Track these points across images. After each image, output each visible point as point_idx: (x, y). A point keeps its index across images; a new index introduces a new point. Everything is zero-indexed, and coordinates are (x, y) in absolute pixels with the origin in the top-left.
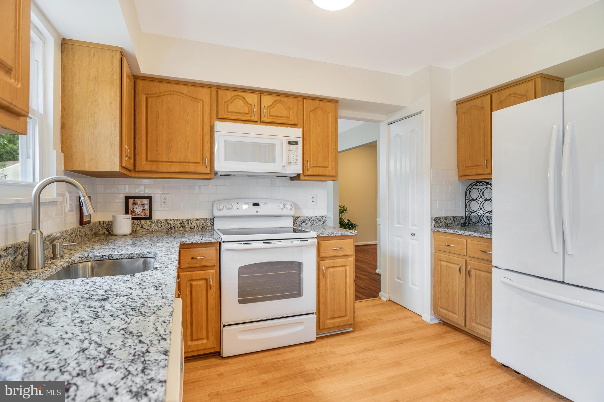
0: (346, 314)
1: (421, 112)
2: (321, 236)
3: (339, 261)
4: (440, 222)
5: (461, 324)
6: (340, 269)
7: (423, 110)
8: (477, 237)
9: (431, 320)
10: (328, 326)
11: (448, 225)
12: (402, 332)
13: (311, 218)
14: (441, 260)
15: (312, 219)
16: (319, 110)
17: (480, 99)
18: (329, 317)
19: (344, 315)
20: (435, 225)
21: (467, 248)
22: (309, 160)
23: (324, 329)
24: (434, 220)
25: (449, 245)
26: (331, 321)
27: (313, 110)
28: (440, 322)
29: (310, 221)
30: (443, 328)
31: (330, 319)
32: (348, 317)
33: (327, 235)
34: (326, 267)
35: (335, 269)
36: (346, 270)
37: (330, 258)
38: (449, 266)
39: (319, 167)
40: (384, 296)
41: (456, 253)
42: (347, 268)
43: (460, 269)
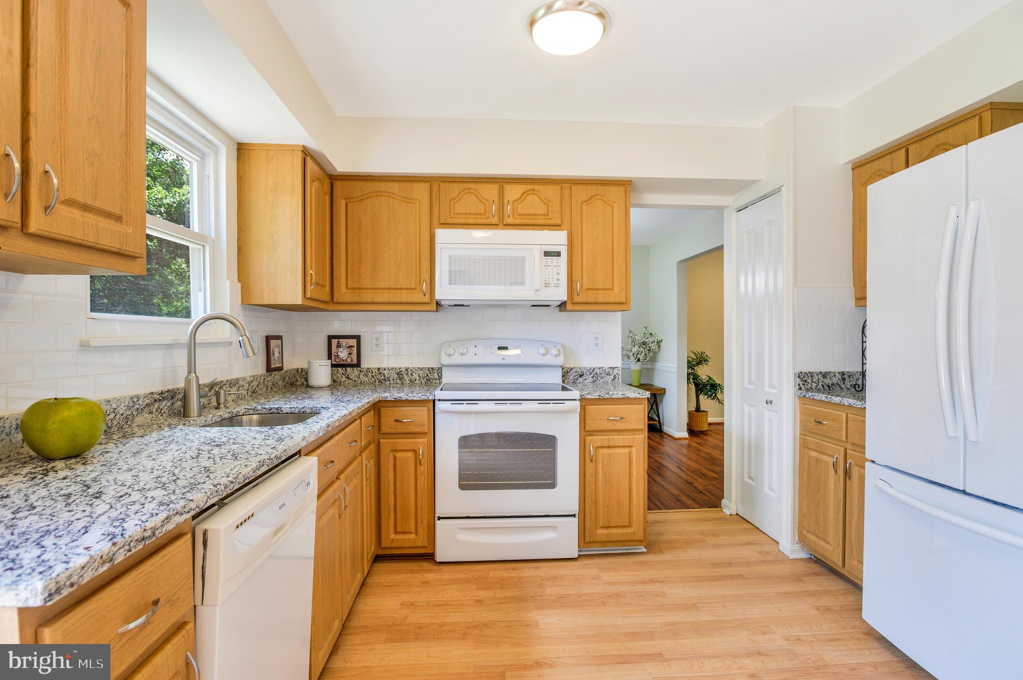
0: (630, 522)
1: (778, 190)
2: (586, 397)
3: (619, 439)
4: (812, 381)
5: (836, 562)
6: (621, 450)
7: (783, 186)
8: (860, 408)
9: (792, 551)
10: (600, 539)
11: (829, 386)
12: (730, 564)
13: (593, 371)
14: (809, 449)
15: (595, 371)
16: (597, 199)
17: (888, 158)
18: (601, 525)
19: (627, 523)
20: (801, 386)
21: (847, 429)
22: (580, 280)
23: (593, 542)
24: (799, 377)
25: (820, 422)
26: (605, 531)
27: (587, 201)
28: (811, 558)
29: (592, 375)
30: (809, 567)
31: (602, 527)
32: (635, 529)
33: (598, 397)
34: (595, 446)
35: (612, 451)
36: (630, 453)
37: (603, 433)
38: (820, 459)
39: (597, 289)
40: (730, 505)
41: (831, 436)
42: (634, 450)
43: (835, 466)
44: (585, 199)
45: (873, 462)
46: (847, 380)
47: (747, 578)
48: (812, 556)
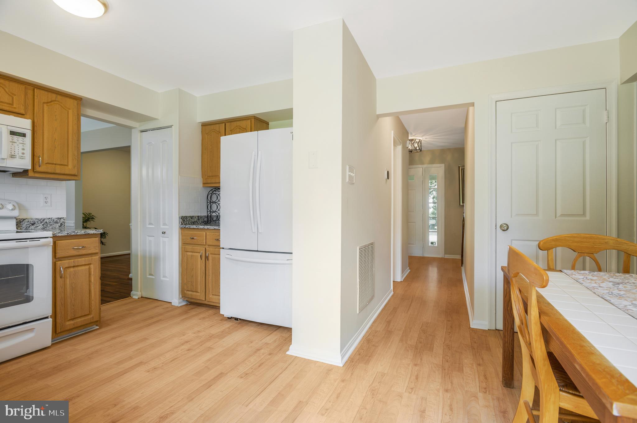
0: (90, 312)
1: (171, 126)
2: (57, 235)
3: (82, 261)
4: (187, 220)
5: (202, 299)
6: (83, 268)
7: (173, 125)
8: (213, 229)
9: (179, 303)
10: (68, 328)
11: (193, 223)
12: (152, 318)
13: (44, 220)
14: (187, 252)
15: (45, 221)
16: (56, 104)
18: (69, 318)
19: (87, 313)
20: (182, 223)
21: (206, 239)
22: (41, 155)
23: (63, 332)
24: (181, 219)
25: (193, 238)
26: (72, 322)
27: (48, 103)
28: (187, 304)
29: (42, 223)
30: (188, 307)
31: (70, 320)
32: (93, 315)
33: (66, 235)
34: (64, 267)
35: (76, 269)
36: (90, 269)
37: (69, 258)
38: (193, 255)
39: (55, 164)
40: (136, 294)
41: (199, 243)
42: (92, 266)
43: (201, 256)
44: (46, 101)
45: (223, 248)
46: (200, 220)
47: (163, 320)
48: (188, 303)
